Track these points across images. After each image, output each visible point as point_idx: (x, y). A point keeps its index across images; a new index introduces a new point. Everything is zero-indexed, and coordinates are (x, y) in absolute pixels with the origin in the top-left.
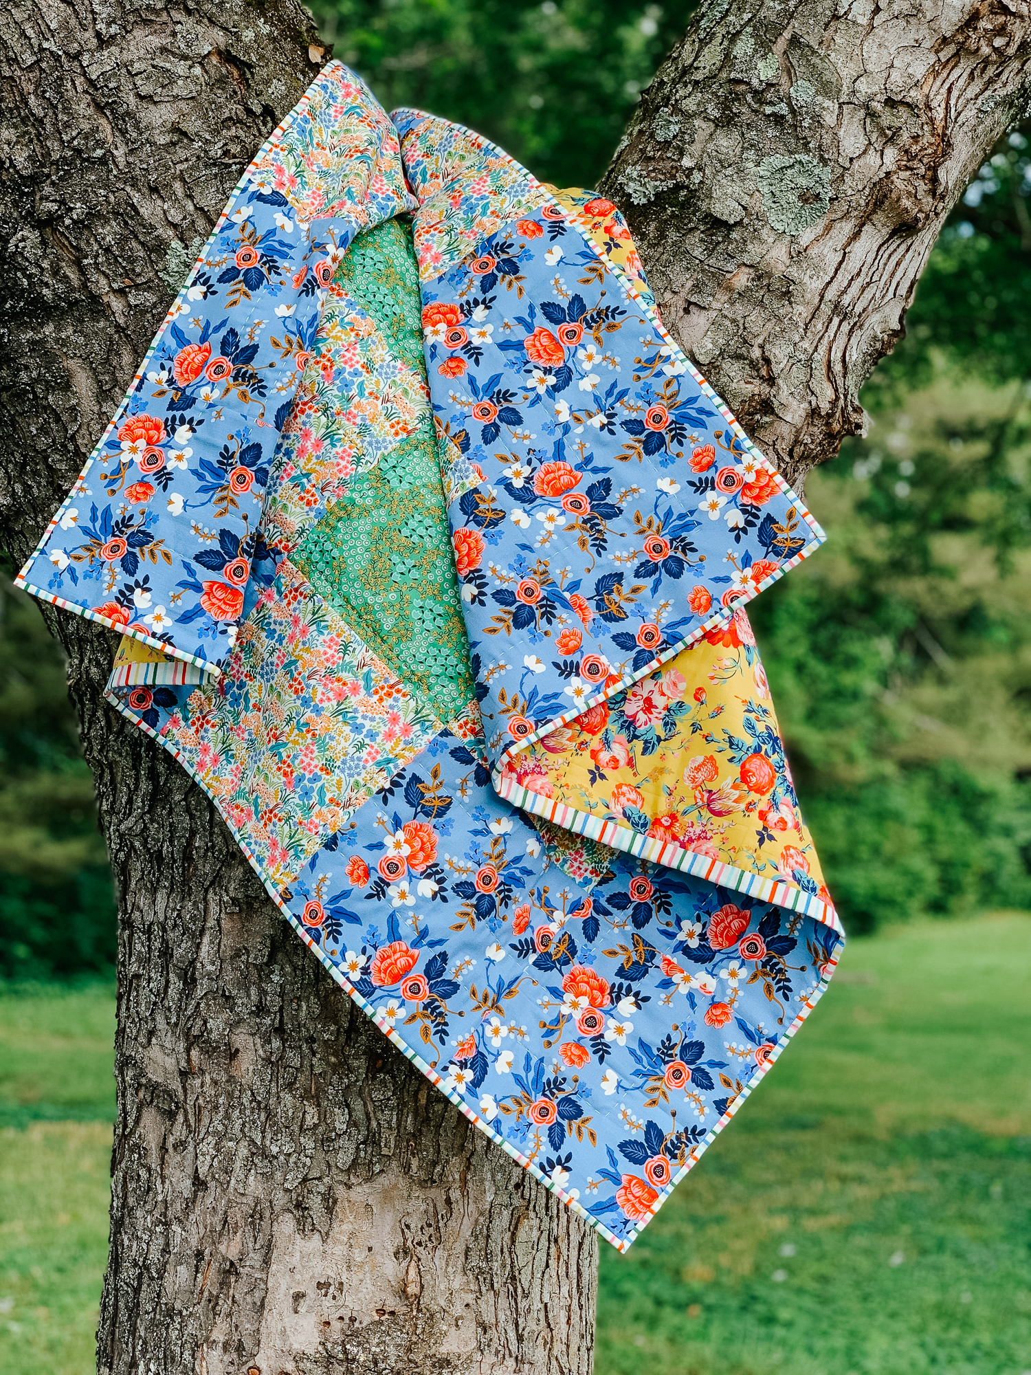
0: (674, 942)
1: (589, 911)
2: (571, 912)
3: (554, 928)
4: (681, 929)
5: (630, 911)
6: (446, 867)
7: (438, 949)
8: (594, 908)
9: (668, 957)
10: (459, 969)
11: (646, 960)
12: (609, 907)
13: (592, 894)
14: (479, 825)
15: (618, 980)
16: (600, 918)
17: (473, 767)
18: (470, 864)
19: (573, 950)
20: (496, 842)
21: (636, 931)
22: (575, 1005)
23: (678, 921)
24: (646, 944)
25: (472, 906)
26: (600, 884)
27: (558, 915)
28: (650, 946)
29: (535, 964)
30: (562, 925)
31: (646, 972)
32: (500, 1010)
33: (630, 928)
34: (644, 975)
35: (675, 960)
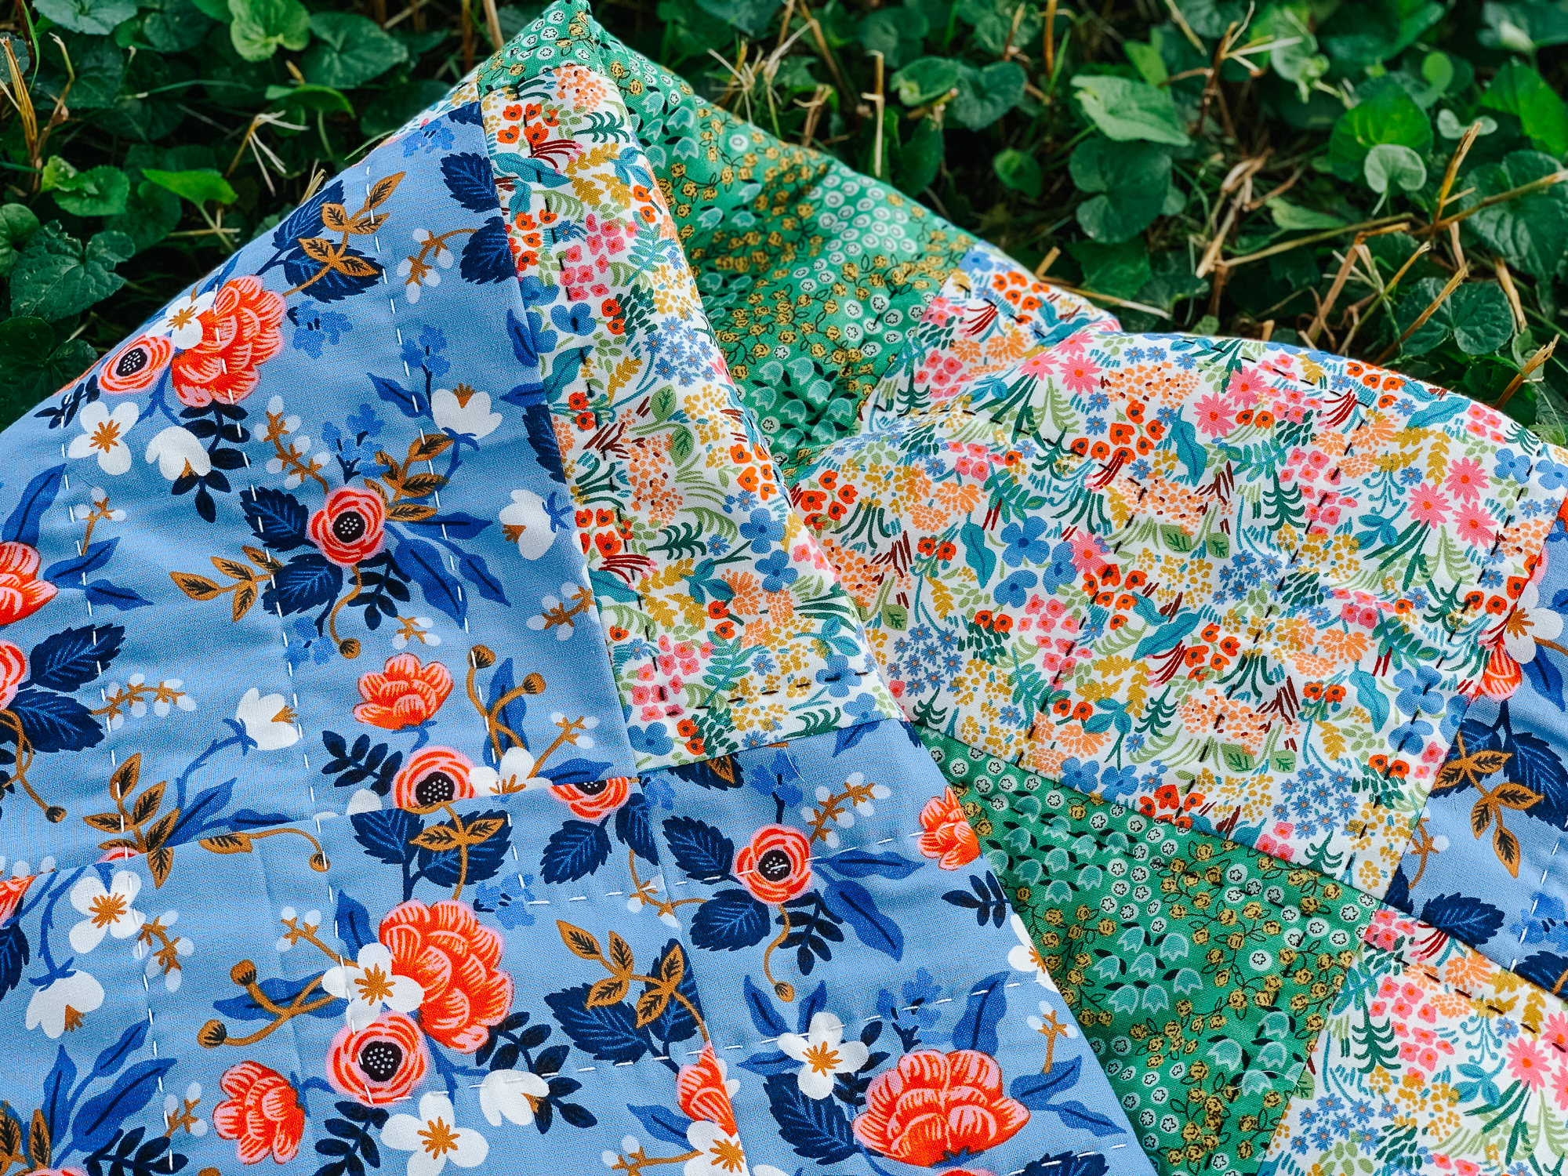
0: (763, 1045)
1: (603, 812)
2: (558, 777)
3: (483, 781)
4: (805, 1026)
5: (706, 892)
6: (260, 432)
7: (108, 614)
8: (622, 814)
9: (722, 1066)
10: (131, 695)
11: (657, 1027)
12: (662, 843)
13: (644, 779)
14: (406, 378)
15: (542, 1015)
16: (620, 850)
17: (479, 220)
18: (324, 459)
19: (485, 862)
20: (428, 448)
21: (686, 941)
22: (373, 985)
23: (815, 1002)
24: (689, 987)
25: (273, 566)
26: (685, 771)
27: (518, 762)
28: (695, 1000)
29: (358, 820)
30: (510, 789)
31: (634, 1054)
32: (161, 865)
33: (676, 925)
34: (619, 1057)
35: (732, 1087)
